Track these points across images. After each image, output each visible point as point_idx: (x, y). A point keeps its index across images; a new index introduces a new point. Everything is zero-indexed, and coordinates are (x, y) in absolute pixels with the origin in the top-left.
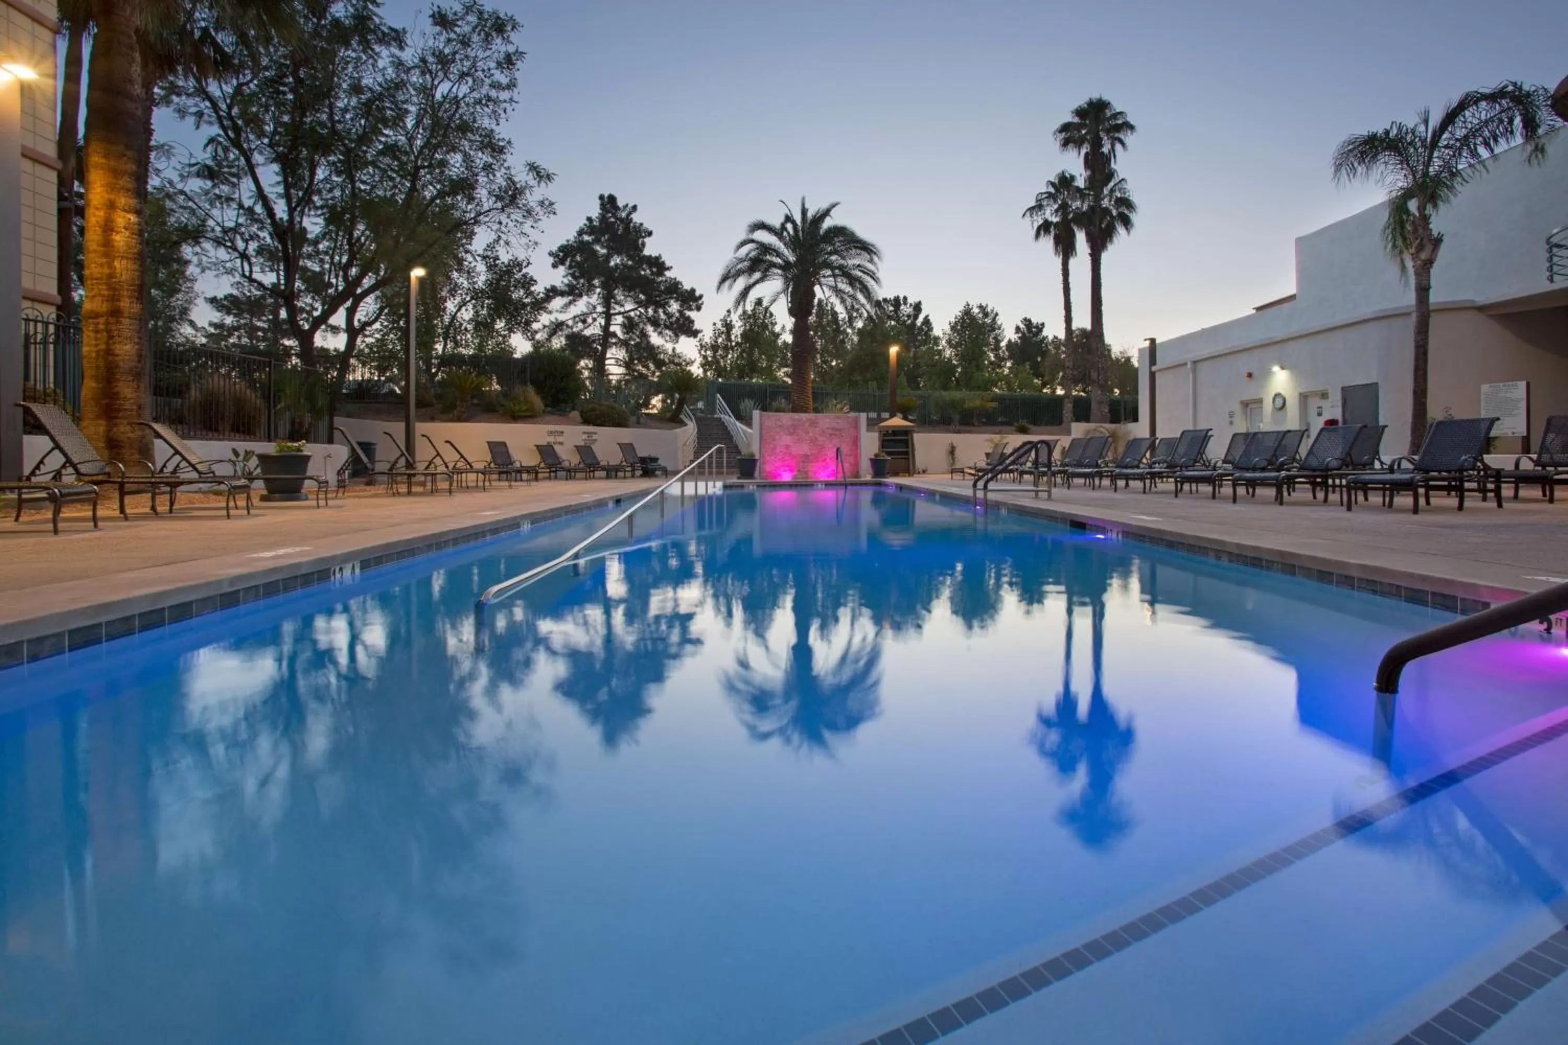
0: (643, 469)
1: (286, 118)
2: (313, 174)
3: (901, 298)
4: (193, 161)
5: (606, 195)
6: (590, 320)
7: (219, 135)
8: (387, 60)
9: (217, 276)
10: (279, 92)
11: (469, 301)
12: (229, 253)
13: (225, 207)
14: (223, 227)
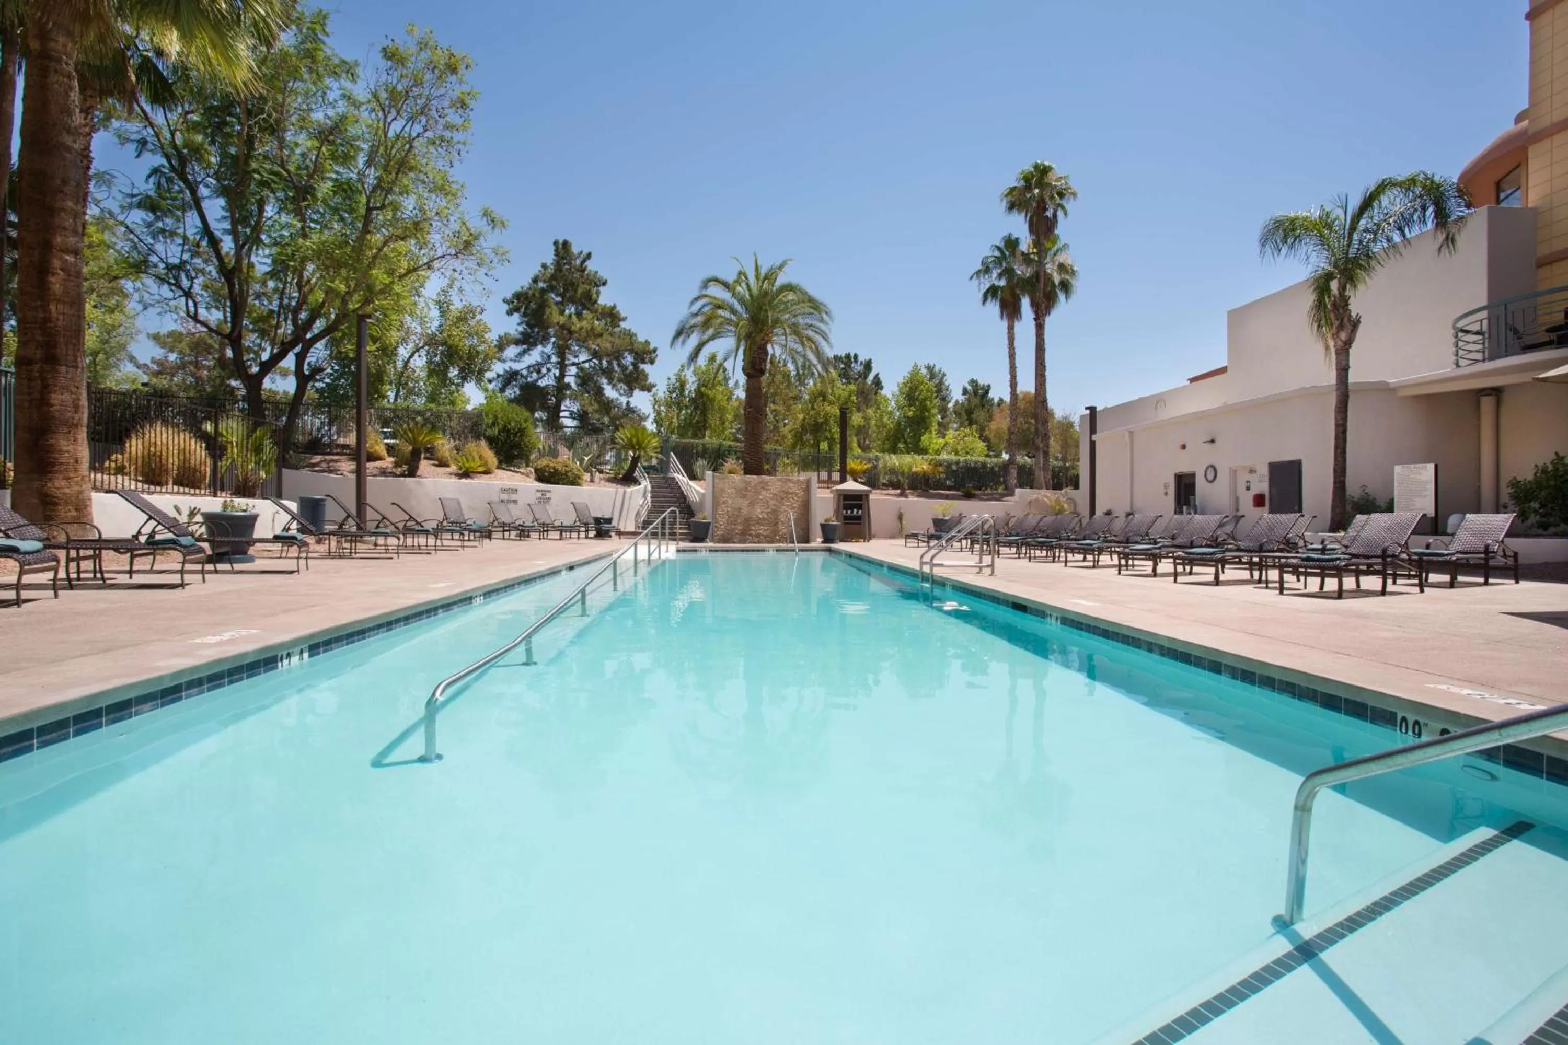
0: (597, 530)
1: (233, 151)
2: (261, 210)
3: (852, 355)
4: (135, 192)
5: (561, 241)
6: (544, 370)
7: (163, 166)
8: (339, 93)
9: (159, 314)
10: (226, 124)
11: (422, 347)
12: (172, 290)
13: (169, 241)
14: (166, 264)
